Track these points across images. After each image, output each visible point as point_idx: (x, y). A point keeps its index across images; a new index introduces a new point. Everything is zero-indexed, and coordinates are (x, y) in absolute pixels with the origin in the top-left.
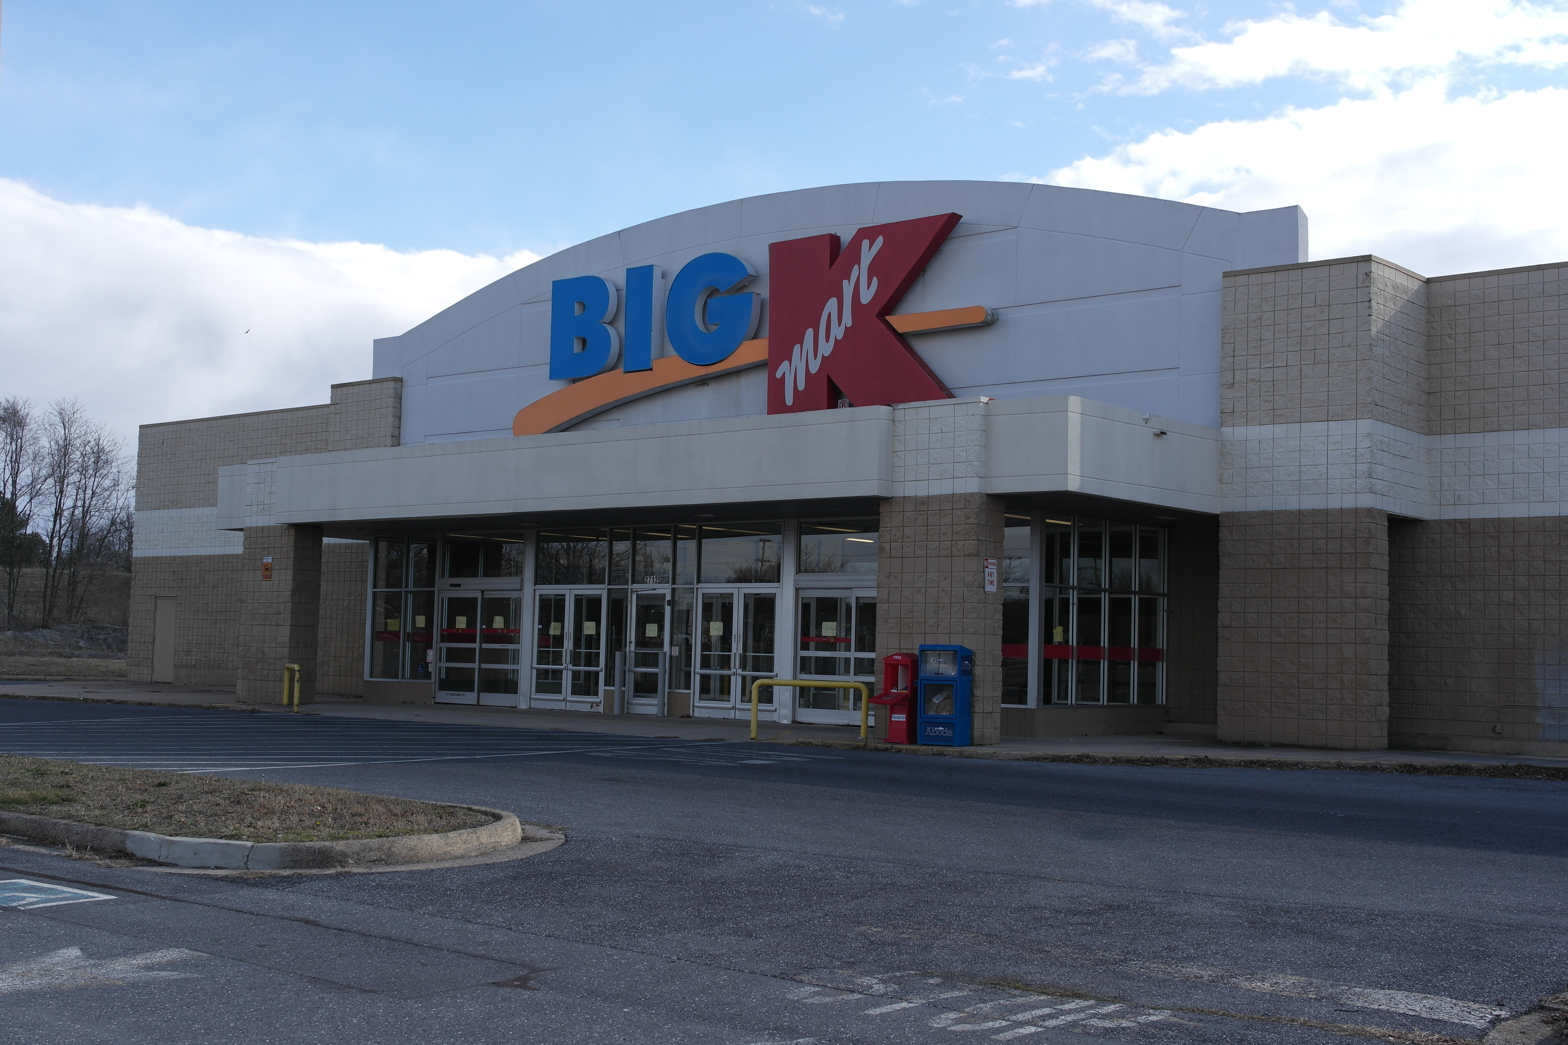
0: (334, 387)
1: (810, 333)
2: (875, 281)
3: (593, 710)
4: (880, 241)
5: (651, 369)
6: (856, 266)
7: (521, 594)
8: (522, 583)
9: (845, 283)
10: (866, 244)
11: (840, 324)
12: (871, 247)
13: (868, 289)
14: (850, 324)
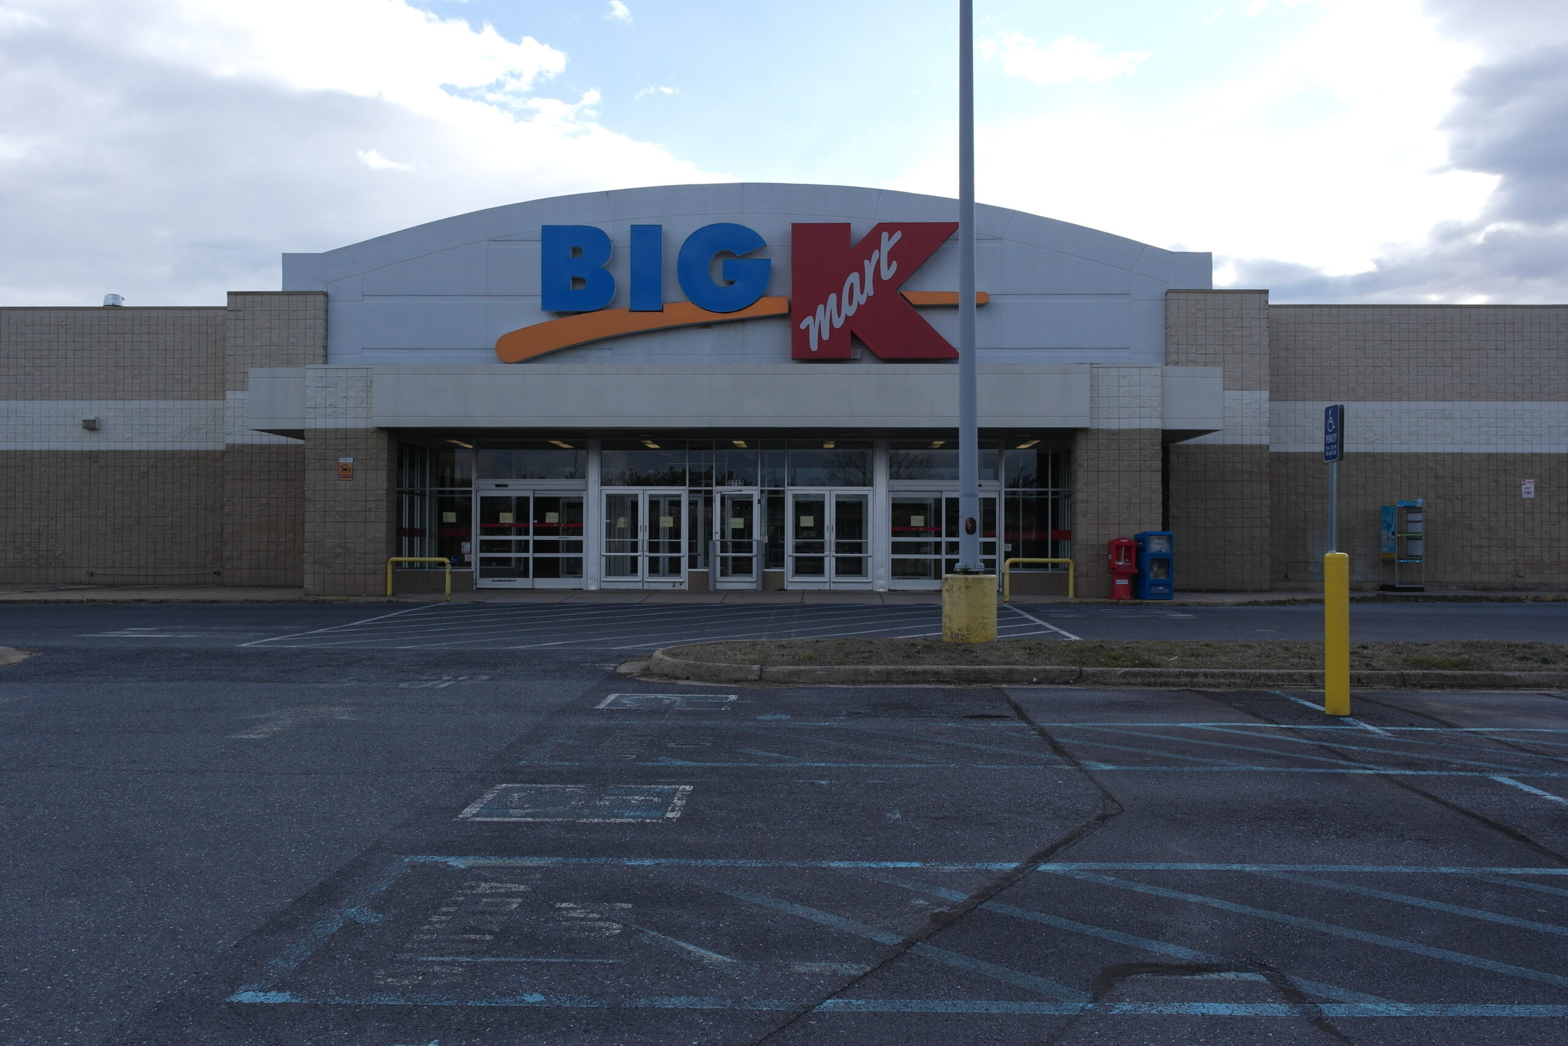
0: (229, 294)
1: (833, 297)
2: (894, 264)
3: (675, 588)
4: (898, 235)
5: (662, 311)
6: (876, 252)
7: (584, 494)
8: (586, 484)
9: (866, 262)
10: (885, 235)
11: (862, 293)
12: (890, 238)
13: (888, 269)
14: (871, 294)
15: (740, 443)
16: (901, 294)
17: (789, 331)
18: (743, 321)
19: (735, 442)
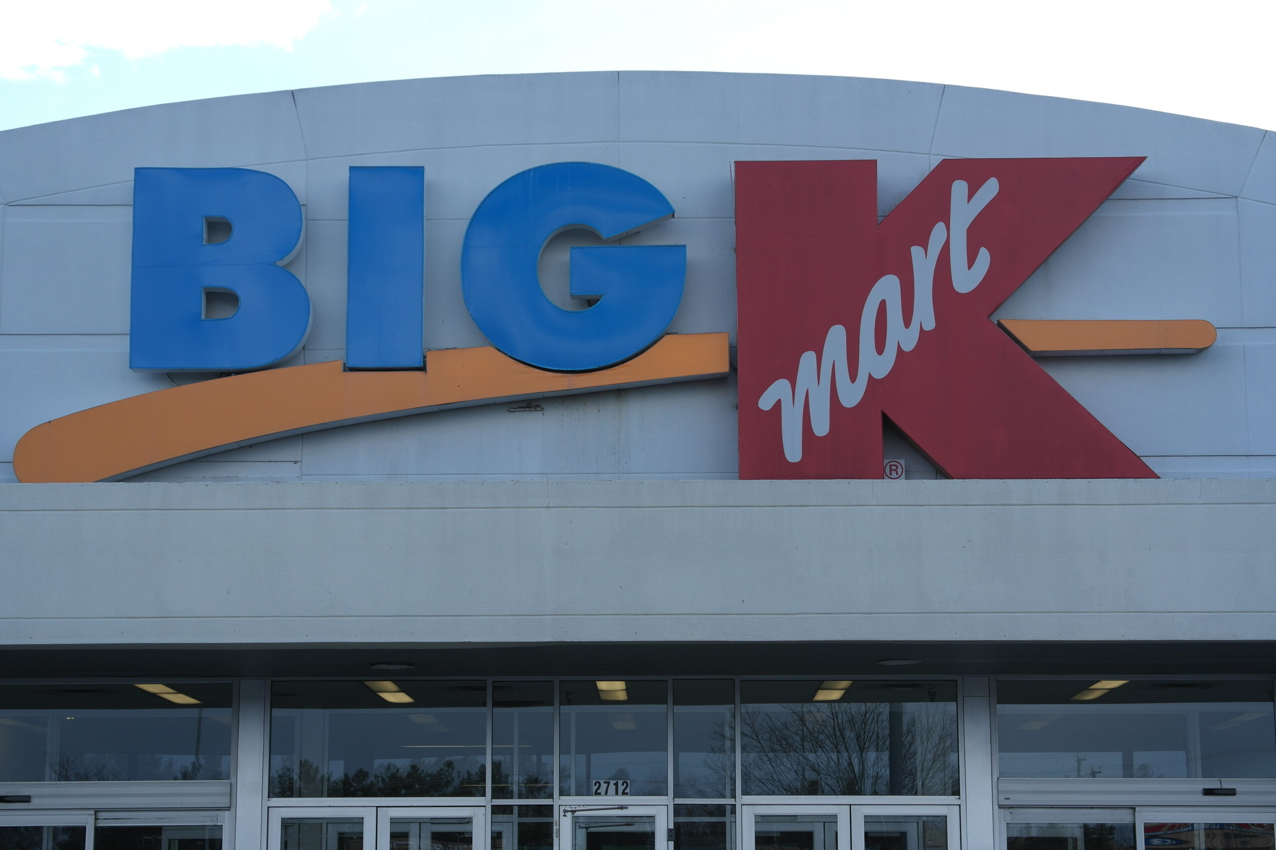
1: (837, 336)
2: (984, 257)
4: (991, 188)
5: (423, 369)
6: (940, 227)
7: (224, 819)
8: (232, 794)
9: (916, 251)
10: (959, 188)
11: (907, 322)
12: (971, 195)
13: (969, 268)
14: (930, 324)
15: (613, 687)
16: (1000, 325)
17: (732, 417)
18: (619, 392)
19: (603, 685)
